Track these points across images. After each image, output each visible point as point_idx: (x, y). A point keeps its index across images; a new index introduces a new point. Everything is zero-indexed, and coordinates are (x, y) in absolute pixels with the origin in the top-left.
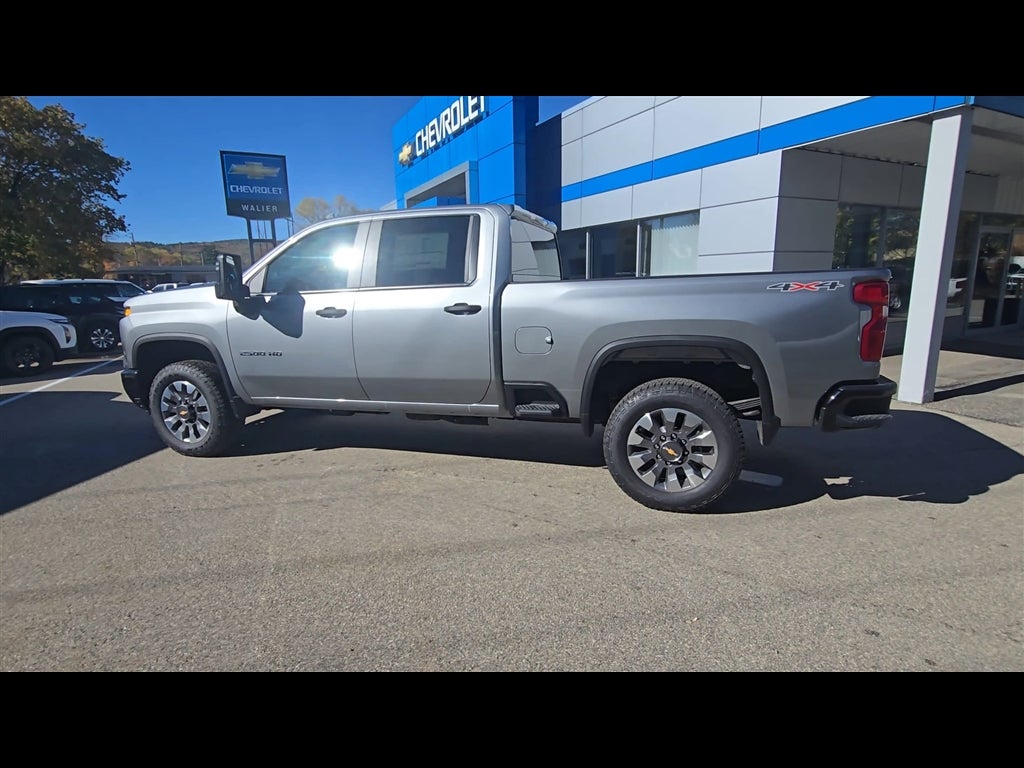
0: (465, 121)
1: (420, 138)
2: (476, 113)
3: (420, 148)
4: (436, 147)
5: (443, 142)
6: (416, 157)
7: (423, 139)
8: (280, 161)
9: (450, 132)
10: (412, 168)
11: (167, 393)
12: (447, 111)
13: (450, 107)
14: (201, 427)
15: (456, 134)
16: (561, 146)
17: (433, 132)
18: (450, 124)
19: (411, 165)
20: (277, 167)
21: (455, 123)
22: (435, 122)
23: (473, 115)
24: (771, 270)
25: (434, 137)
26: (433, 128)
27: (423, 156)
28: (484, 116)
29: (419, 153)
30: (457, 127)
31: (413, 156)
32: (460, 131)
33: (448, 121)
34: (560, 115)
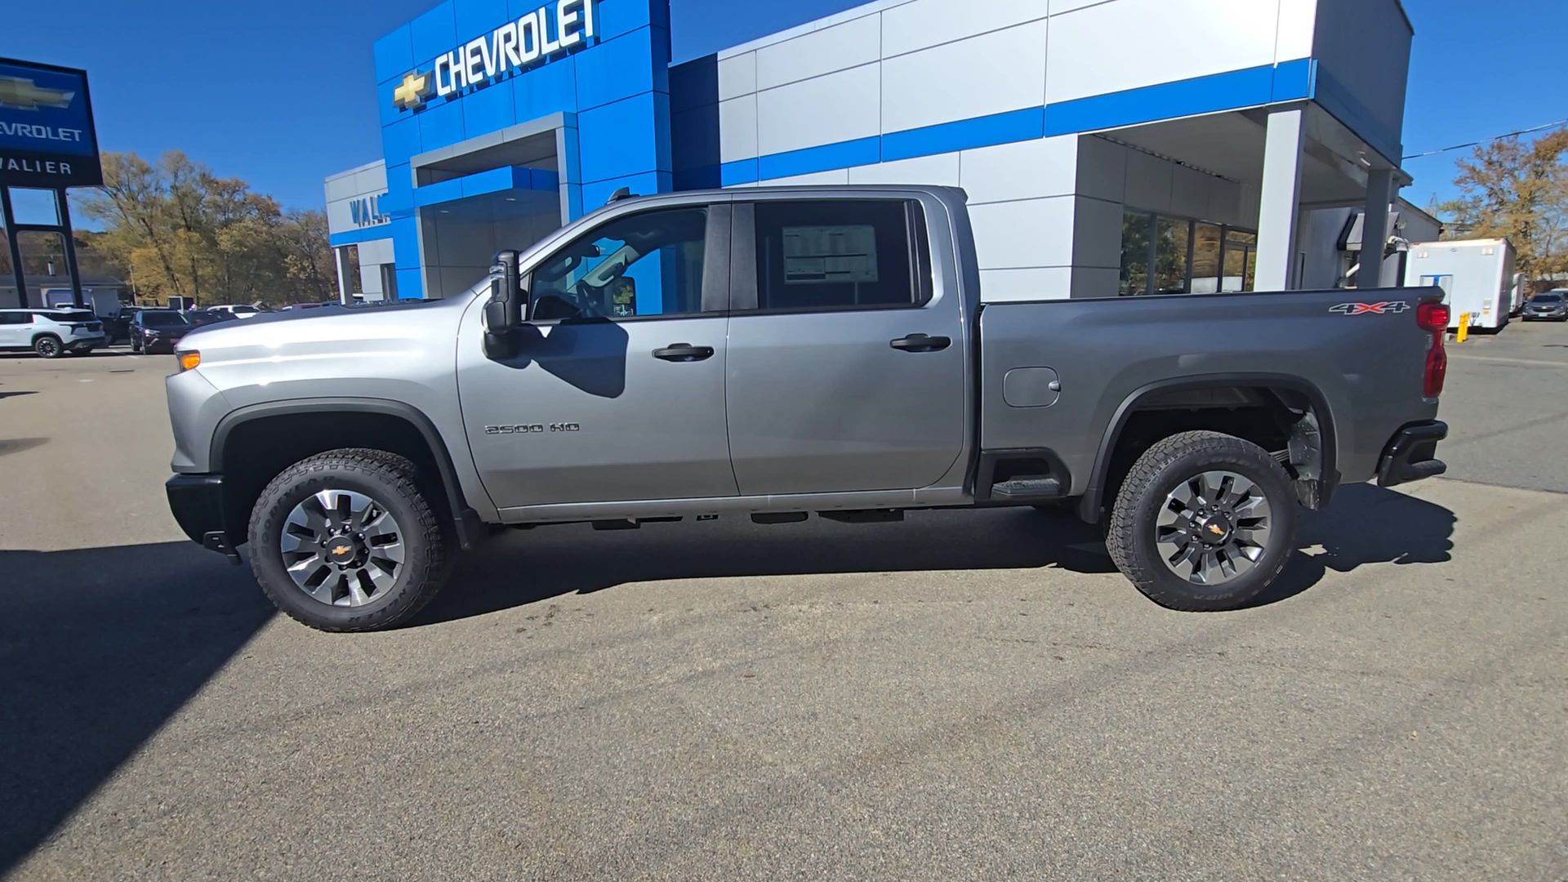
0: (549, 48)
1: (445, 67)
2: (575, 38)
3: (446, 82)
4: (482, 85)
5: (499, 78)
6: (435, 95)
7: (453, 69)
8: (77, 80)
9: (516, 62)
10: (423, 115)
11: (298, 514)
12: (510, 28)
13: (516, 21)
14: (375, 574)
15: (526, 68)
16: (718, 102)
17: (477, 59)
18: (516, 49)
19: (418, 110)
20: (68, 89)
21: (529, 48)
22: (481, 42)
23: (566, 40)
24: (1068, 297)
25: (479, 68)
26: (477, 52)
27: (450, 97)
28: (590, 43)
29: (442, 91)
30: (533, 55)
31: (429, 95)
32: (539, 62)
33: (513, 43)
34: (716, 55)
